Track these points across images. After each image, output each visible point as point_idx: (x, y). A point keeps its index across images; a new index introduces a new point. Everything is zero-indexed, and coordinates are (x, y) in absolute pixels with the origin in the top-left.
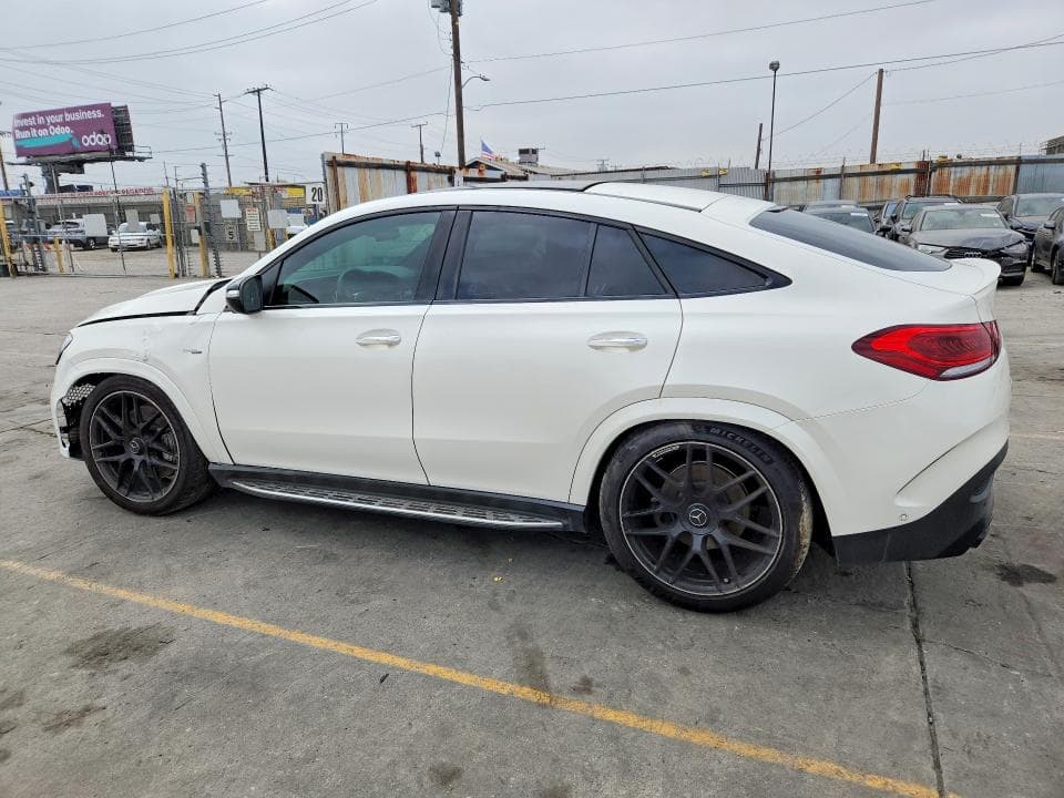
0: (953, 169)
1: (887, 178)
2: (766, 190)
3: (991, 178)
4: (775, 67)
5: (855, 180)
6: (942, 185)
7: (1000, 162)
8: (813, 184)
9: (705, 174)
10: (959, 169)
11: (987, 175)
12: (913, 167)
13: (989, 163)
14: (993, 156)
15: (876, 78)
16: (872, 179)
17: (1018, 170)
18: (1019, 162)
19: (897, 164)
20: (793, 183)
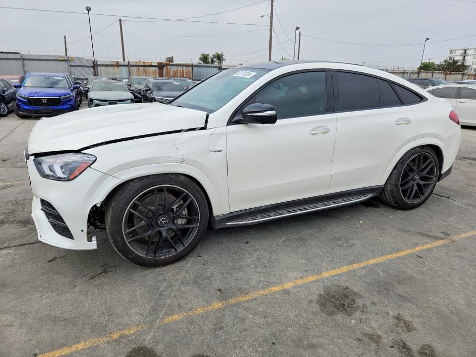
0: (171, 67)
1: (147, 68)
2: (94, 70)
3: (184, 71)
4: (88, 9)
5: (134, 68)
6: (168, 73)
7: (187, 66)
8: (116, 68)
9: (60, 59)
10: (173, 67)
11: (183, 70)
12: (156, 64)
13: (183, 65)
14: (184, 63)
15: (119, 22)
16: (141, 68)
17: (192, 69)
18: (192, 66)
19: (151, 63)
20: (106, 67)
